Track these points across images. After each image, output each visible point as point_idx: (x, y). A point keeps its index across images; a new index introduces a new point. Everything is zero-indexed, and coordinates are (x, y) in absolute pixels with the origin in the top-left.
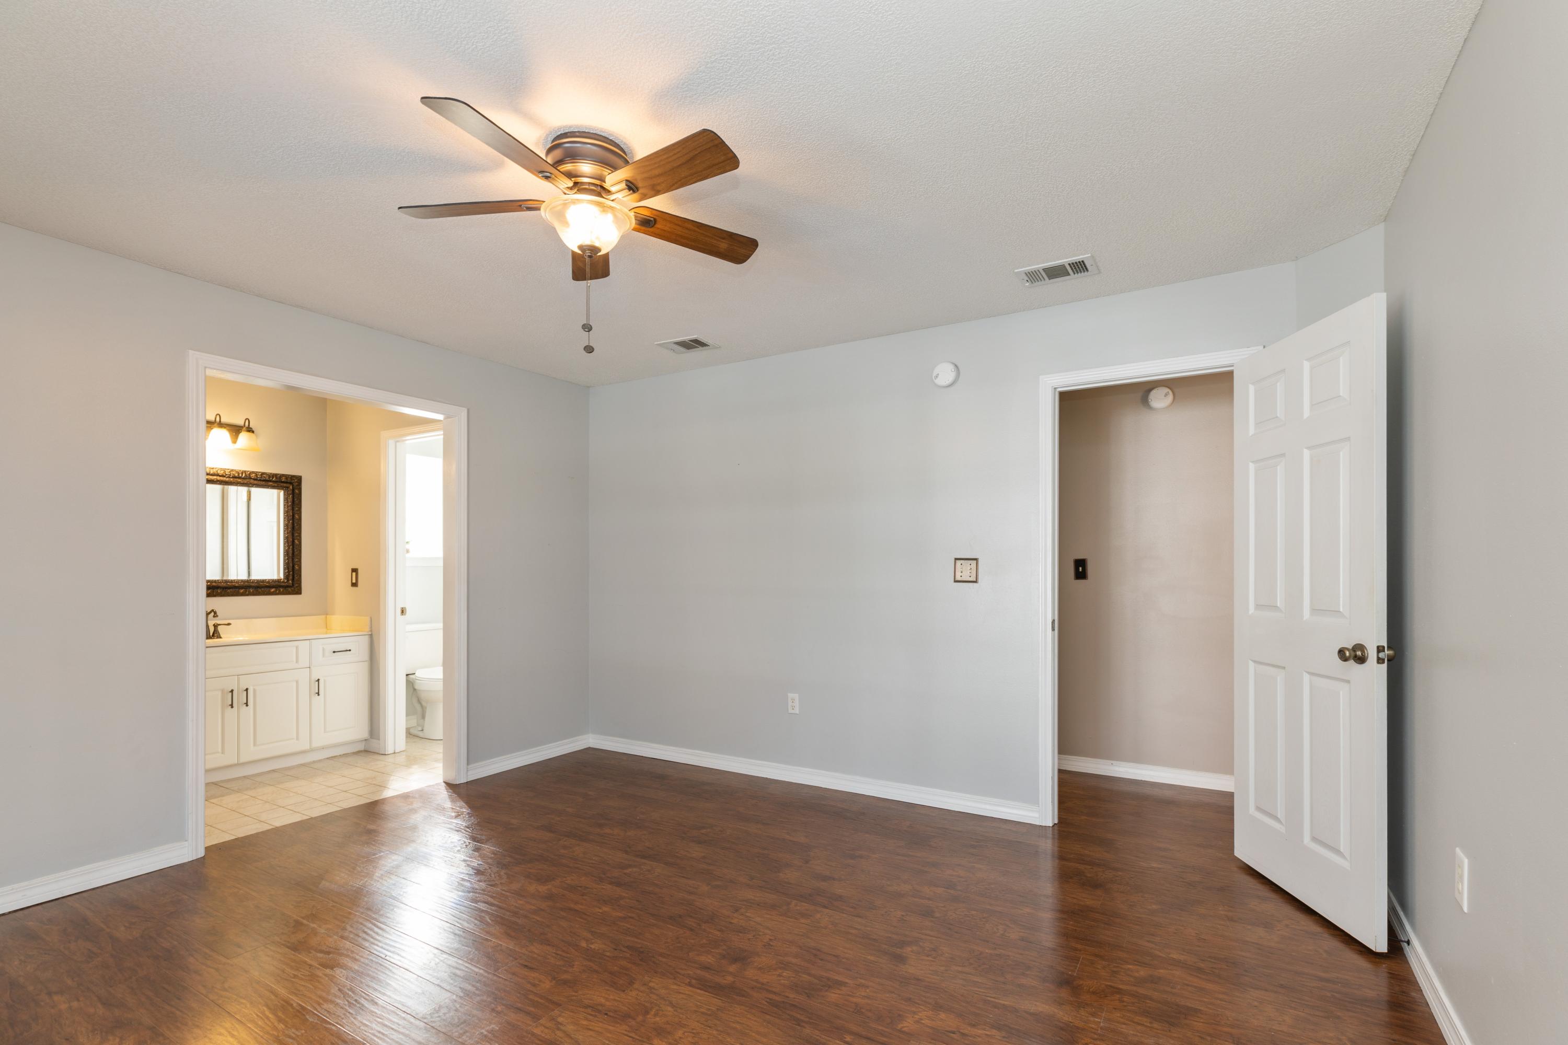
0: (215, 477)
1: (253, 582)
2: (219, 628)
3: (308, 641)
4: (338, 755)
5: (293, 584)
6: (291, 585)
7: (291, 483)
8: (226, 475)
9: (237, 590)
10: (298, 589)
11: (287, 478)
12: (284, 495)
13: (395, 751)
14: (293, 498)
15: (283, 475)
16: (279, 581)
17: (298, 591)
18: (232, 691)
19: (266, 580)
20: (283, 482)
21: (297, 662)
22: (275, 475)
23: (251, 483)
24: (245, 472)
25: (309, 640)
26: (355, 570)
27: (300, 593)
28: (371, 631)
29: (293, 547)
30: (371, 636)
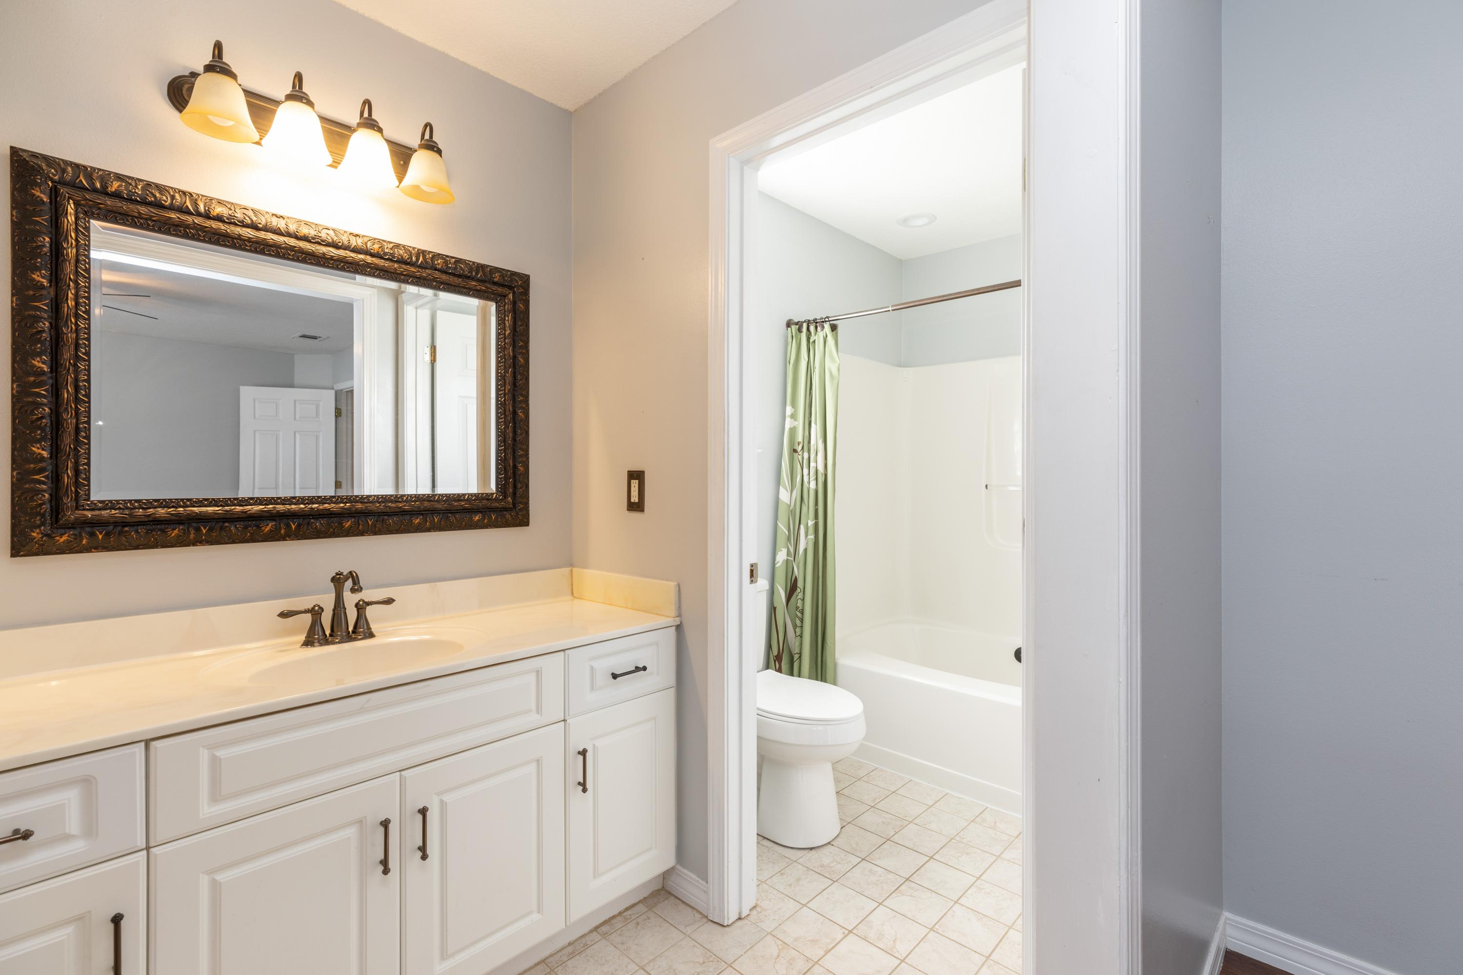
0: (362, 256)
1: (438, 501)
2: (370, 611)
3: (562, 653)
4: (616, 912)
5: (514, 504)
6: (511, 506)
7: (510, 288)
8: (385, 254)
9: (408, 517)
10: (523, 515)
11: (502, 276)
12: (498, 311)
13: (740, 914)
14: (514, 319)
15: (497, 270)
16: (487, 497)
17: (522, 520)
18: (385, 824)
19: (464, 495)
20: (495, 283)
21: (539, 710)
22: (481, 267)
23: (435, 279)
24: (424, 252)
25: (563, 650)
26: (636, 476)
27: (527, 524)
28: (679, 615)
29: (514, 428)
30: (679, 628)
